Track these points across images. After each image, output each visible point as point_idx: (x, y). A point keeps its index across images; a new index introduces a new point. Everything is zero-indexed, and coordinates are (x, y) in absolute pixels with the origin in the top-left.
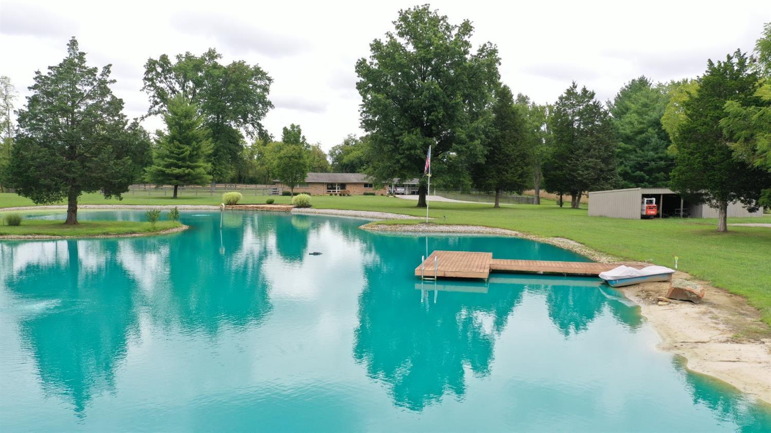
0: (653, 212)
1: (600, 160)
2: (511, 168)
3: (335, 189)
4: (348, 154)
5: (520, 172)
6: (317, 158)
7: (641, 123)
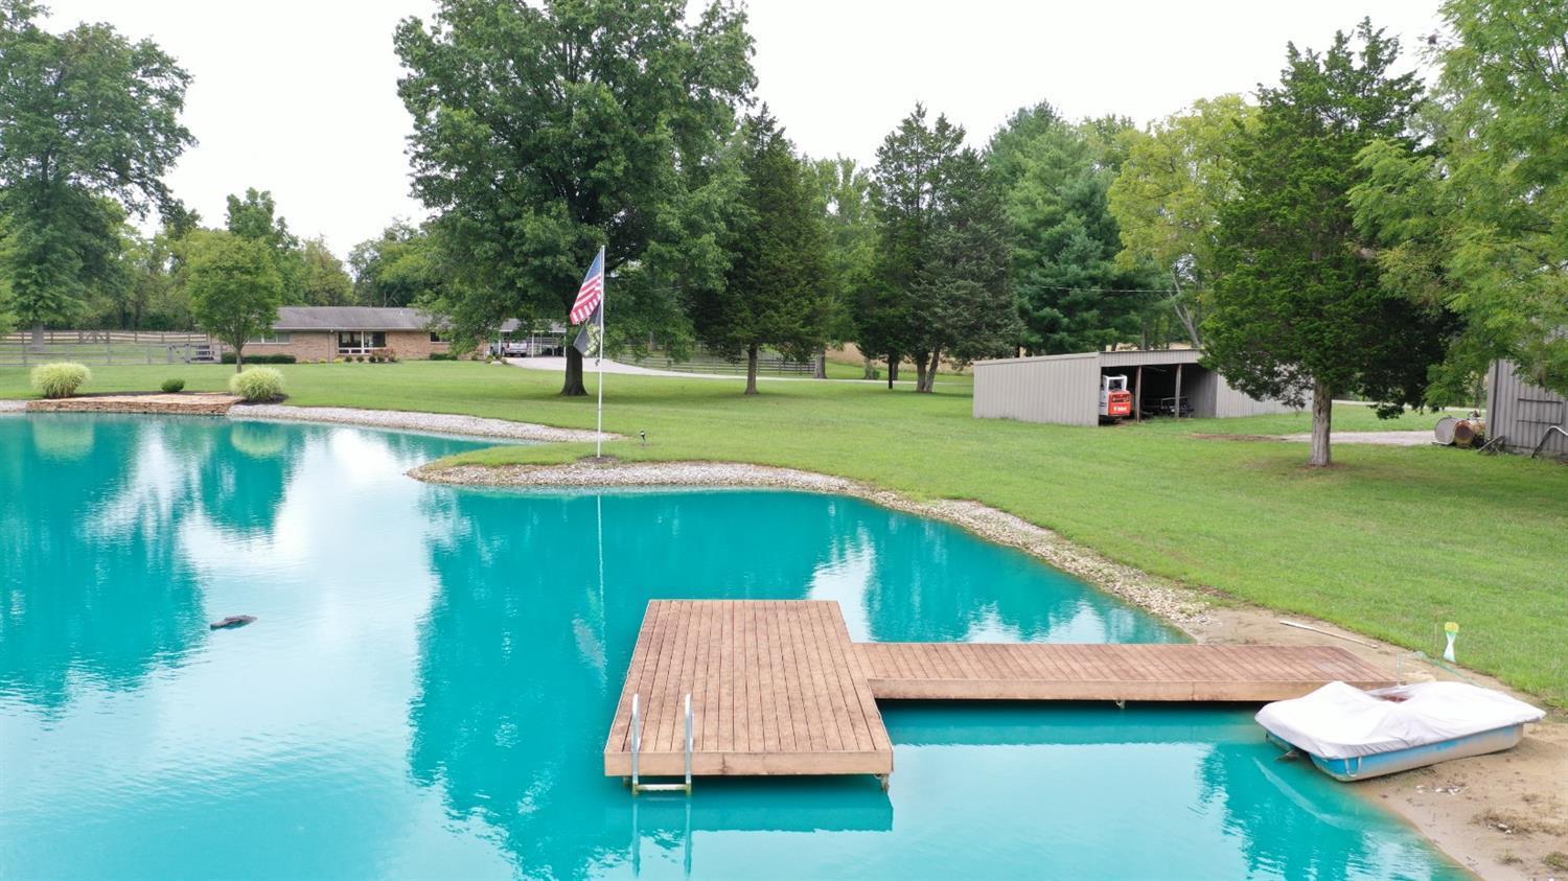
0: (1123, 409)
1: (981, 284)
2: (786, 302)
3: (359, 345)
4: (394, 259)
5: (806, 311)
6: (317, 270)
7: (1049, 202)
